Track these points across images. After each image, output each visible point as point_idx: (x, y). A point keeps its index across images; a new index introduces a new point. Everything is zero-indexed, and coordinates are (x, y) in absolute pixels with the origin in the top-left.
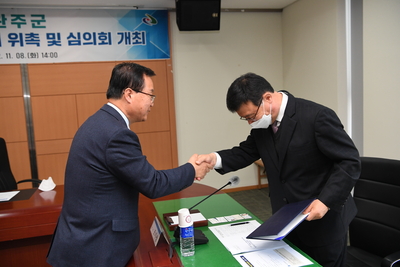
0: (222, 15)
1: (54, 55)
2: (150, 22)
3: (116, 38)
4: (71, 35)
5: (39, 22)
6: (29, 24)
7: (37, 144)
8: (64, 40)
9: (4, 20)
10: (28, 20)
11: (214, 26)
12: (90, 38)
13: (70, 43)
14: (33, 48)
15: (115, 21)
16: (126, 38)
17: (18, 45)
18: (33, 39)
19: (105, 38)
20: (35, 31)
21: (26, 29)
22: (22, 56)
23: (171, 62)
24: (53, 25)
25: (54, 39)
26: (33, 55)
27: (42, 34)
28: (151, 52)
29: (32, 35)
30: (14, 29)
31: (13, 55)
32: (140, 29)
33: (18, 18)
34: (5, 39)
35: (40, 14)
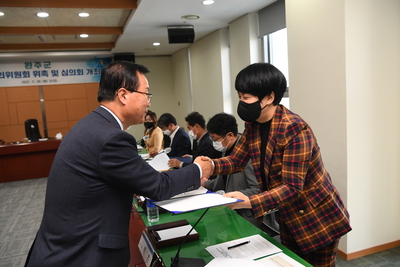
1: (55, 81)
2: (102, 63)
3: (85, 72)
4: (63, 71)
5: (47, 65)
6: (43, 66)
7: (47, 123)
8: (60, 73)
9: (31, 65)
10: (43, 64)
12: (73, 72)
13: (63, 75)
14: (45, 78)
15: (85, 64)
16: (90, 72)
17: (37, 76)
18: (45, 73)
19: (80, 72)
20: (46, 70)
21: (42, 69)
22: (39, 81)
24: (55, 66)
25: (55, 73)
26: (45, 81)
27: (49, 71)
29: (44, 71)
30: (36, 69)
31: (36, 81)
33: (38, 63)
34: (31, 74)
35: (48, 62)
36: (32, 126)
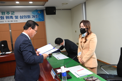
0: (56, 11)
1: (17, 21)
2: (39, 13)
3: (31, 17)
4: (21, 16)
5: (13, 13)
6: (11, 14)
7: (13, 42)
8: (19, 17)
9: (5, 13)
10: (10, 13)
11: (55, 13)
12: (25, 17)
13: (20, 18)
14: (12, 19)
15: (31, 13)
16: (34, 16)
17: (8, 19)
18: (12, 17)
19: (29, 17)
20: (12, 15)
21: (10, 15)
22: (9, 21)
23: (45, 22)
24: (16, 14)
25: (17, 17)
26: (12, 21)
27: (14, 16)
28: (40, 20)
29: (11, 16)
30: (7, 15)
31: (7, 21)
32: (37, 14)
33: (8, 12)
34: (5, 18)
35: (13, 11)
36: (3, 45)
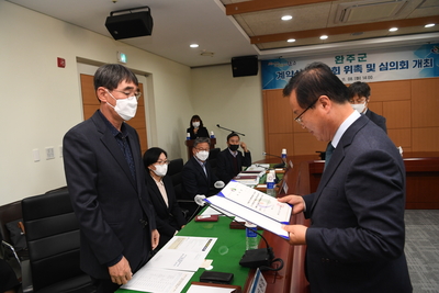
1: (370, 77)
2: (437, 51)
3: (411, 64)
4: (382, 64)
5: (362, 58)
6: (357, 59)
8: (377, 68)
9: (343, 58)
10: (356, 57)
12: (394, 66)
13: (380, 70)
14: (358, 74)
15: (412, 52)
16: (419, 64)
17: (349, 72)
18: (358, 68)
19: (404, 65)
21: (355, 63)
22: (350, 78)
25: (371, 68)
26: (358, 79)
27: (364, 65)
28: (436, 72)
29: (358, 66)
30: (348, 63)
31: (346, 79)
32: (429, 56)
33: (351, 57)
34: (342, 70)
35: (363, 54)
